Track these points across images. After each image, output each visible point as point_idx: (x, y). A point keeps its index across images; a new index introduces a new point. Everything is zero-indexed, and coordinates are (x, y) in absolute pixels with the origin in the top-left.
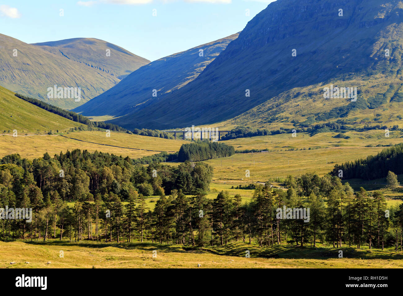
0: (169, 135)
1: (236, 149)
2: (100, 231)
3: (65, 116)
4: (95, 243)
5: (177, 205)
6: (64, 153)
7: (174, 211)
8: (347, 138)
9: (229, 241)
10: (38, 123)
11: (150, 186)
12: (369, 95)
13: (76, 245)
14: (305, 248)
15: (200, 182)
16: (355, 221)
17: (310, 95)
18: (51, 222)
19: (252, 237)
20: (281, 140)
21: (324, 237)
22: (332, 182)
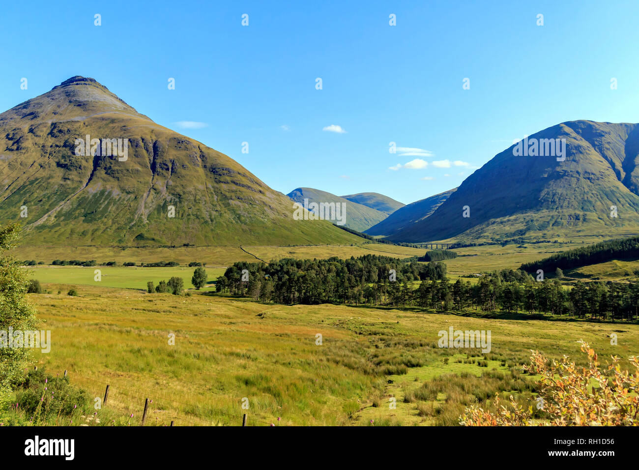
0: (418, 246)
1: (458, 254)
2: (388, 300)
3: (360, 236)
4: (385, 307)
5: (432, 286)
6: (362, 256)
7: (430, 290)
8: (525, 248)
9: (463, 308)
10: (346, 240)
11: (412, 275)
12: (539, 223)
13: (374, 308)
14: (511, 313)
15: (440, 273)
16: (543, 298)
17: (502, 223)
18: (360, 295)
19: (478, 306)
20: (485, 249)
21: (523, 307)
22: (522, 274)
